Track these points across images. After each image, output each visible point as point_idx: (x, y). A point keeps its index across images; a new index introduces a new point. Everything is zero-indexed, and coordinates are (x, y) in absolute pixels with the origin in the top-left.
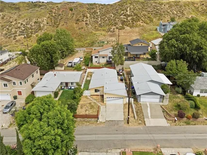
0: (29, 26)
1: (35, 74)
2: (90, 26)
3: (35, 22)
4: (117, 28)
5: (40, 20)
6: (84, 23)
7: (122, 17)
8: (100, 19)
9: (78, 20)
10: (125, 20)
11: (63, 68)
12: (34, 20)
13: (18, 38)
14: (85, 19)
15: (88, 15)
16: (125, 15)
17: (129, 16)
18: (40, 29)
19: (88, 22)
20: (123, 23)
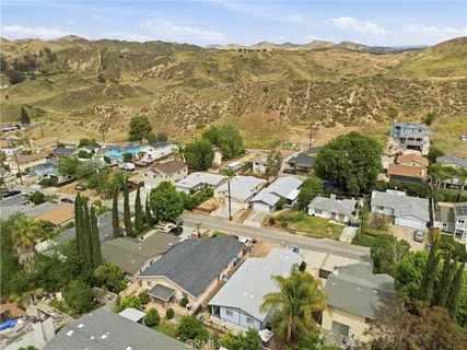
0: (205, 112)
1: (182, 172)
2: (286, 117)
3: (214, 107)
4: (323, 124)
5: (219, 104)
6: (279, 112)
7: (337, 106)
8: (306, 107)
9: (270, 107)
10: (341, 112)
11: (218, 171)
12: (213, 104)
13: (189, 127)
14: (281, 106)
15: (289, 100)
16: (343, 105)
17: (350, 106)
18: (217, 116)
19: (285, 111)
20: (336, 116)
